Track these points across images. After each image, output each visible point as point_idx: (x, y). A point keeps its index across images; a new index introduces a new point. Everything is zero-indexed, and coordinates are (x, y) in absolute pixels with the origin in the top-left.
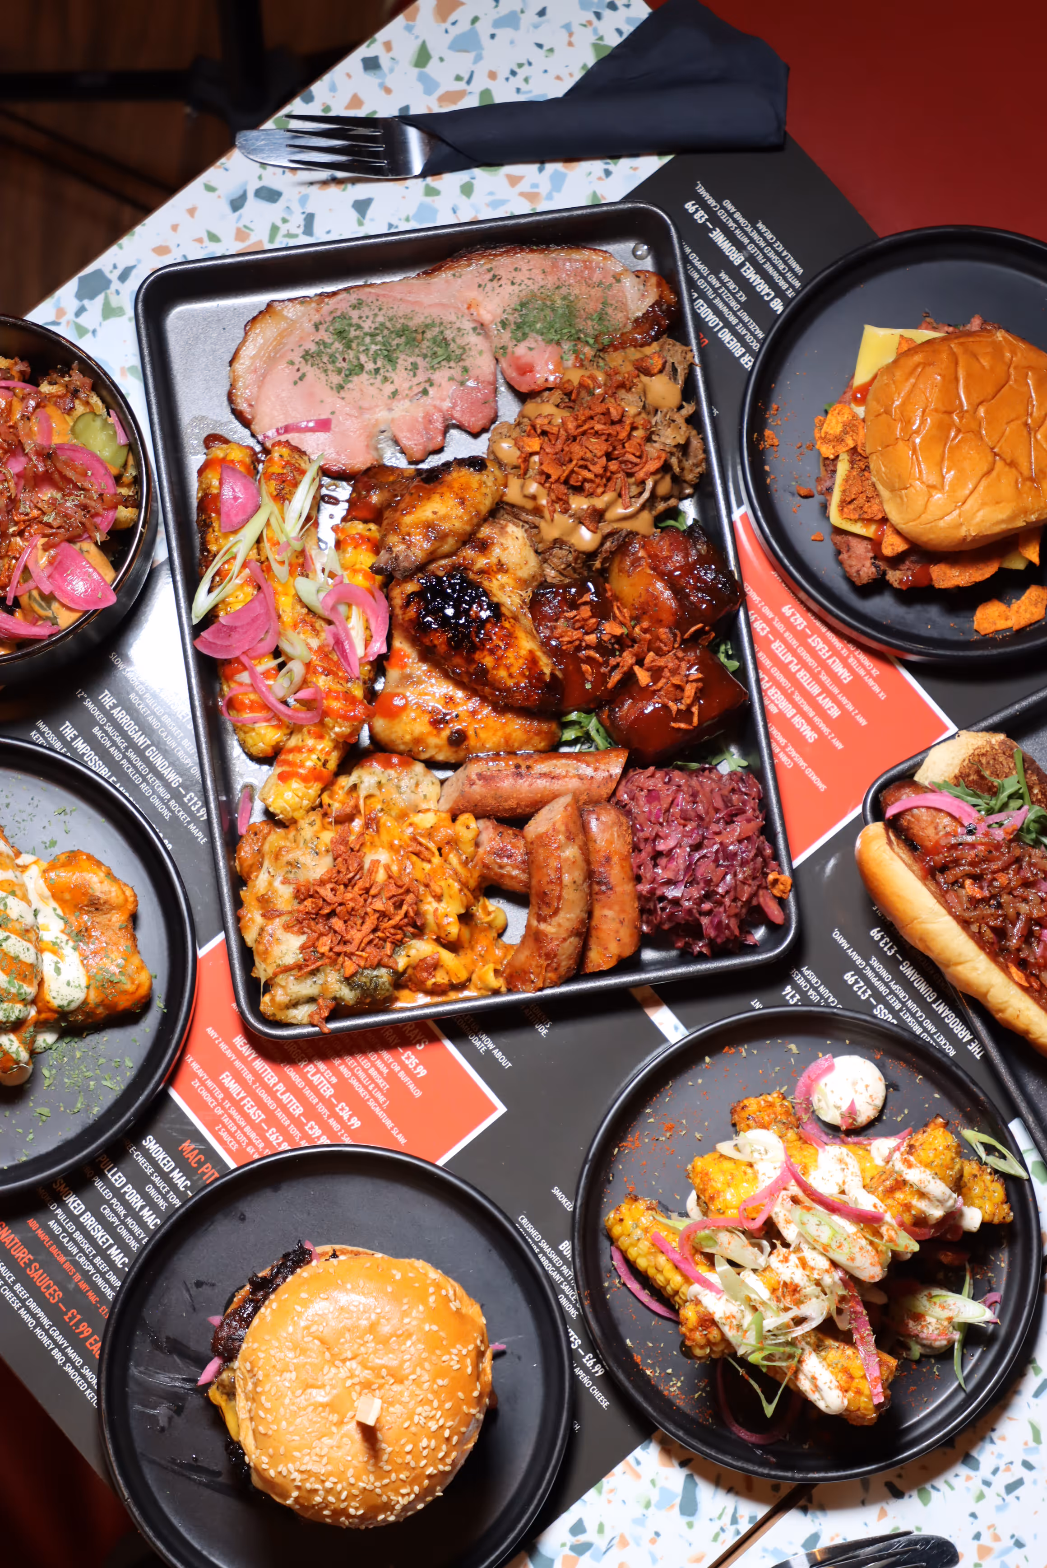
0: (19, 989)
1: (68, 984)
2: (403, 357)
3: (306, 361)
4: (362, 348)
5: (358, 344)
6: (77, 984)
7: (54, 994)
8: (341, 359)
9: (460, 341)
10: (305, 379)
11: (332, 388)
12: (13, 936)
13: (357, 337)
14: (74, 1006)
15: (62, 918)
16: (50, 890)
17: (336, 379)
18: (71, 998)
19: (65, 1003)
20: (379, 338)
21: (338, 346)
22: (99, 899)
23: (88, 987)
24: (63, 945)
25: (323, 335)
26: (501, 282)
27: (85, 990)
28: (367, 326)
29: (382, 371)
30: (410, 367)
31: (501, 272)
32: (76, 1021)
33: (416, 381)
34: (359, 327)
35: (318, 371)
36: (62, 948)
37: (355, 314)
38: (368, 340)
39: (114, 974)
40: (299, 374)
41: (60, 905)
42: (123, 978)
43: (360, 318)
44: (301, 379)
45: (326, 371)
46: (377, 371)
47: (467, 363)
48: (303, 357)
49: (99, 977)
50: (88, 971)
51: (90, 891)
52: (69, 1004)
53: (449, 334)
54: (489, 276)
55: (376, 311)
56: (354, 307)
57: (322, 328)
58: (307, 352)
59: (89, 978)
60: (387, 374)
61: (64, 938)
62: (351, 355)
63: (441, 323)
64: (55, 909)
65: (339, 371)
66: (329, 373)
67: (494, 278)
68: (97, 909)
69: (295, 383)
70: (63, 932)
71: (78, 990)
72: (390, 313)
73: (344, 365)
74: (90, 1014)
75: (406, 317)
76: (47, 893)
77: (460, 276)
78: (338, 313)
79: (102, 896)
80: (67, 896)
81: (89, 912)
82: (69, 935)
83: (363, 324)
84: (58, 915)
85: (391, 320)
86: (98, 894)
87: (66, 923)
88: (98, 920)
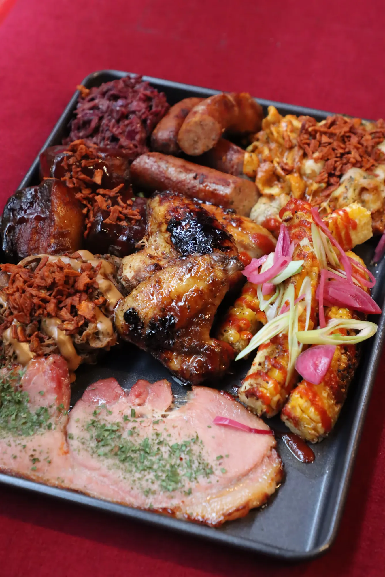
2: (137, 444)
3: (211, 468)
4: (163, 462)
5: (164, 466)
8: (184, 461)
9: (87, 436)
10: (219, 455)
11: (201, 442)
13: (163, 471)
17: (195, 448)
20: (146, 463)
21: (181, 471)
25: (187, 484)
26: (33, 453)
28: (151, 476)
29: (157, 441)
30: (135, 435)
31: (27, 460)
33: (136, 425)
34: (157, 477)
35: (205, 458)
37: (155, 487)
38: (155, 467)
40: (221, 461)
43: (153, 483)
44: (222, 457)
45: (200, 456)
46: (160, 443)
47: (92, 418)
48: (212, 473)
53: (93, 444)
54: (38, 465)
55: (137, 482)
56: (154, 493)
57: (186, 489)
58: (207, 475)
60: (155, 437)
62: (175, 461)
63: (93, 452)
65: (190, 452)
66: (198, 454)
67: (35, 460)
69: (227, 456)
72: (128, 475)
73: (183, 456)
75: (118, 468)
77: (58, 478)
78: (168, 494)
83: (154, 478)
85: (131, 472)
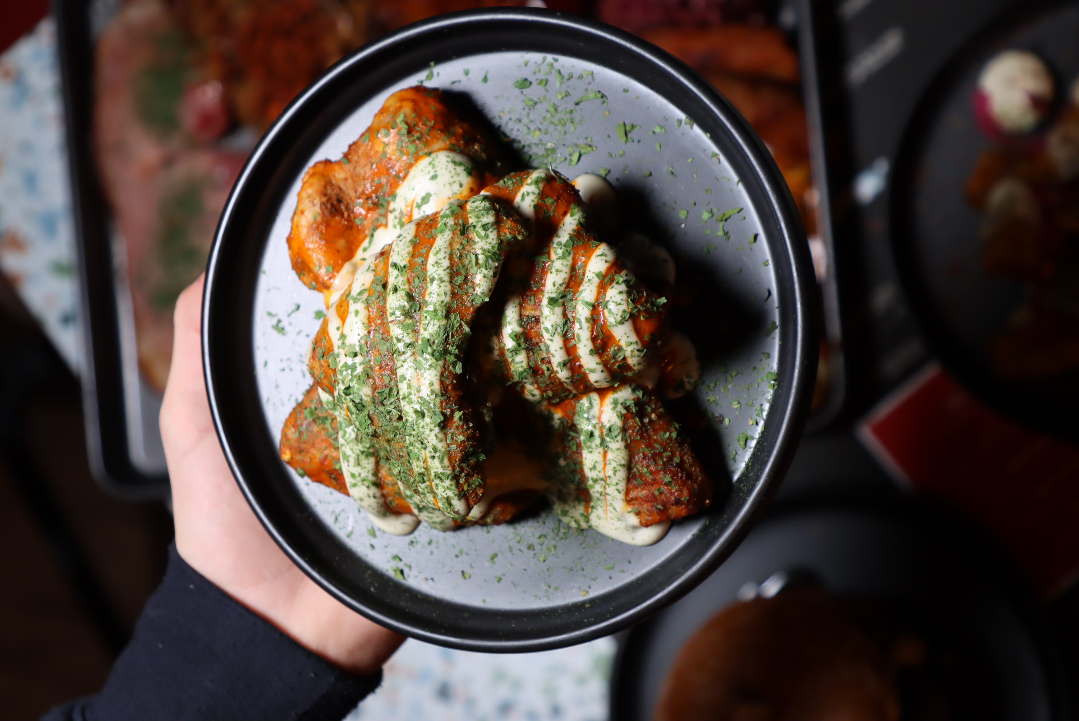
0: (447, 216)
1: (434, 177)
6: (430, 168)
7: (456, 188)
12: (391, 261)
14: (458, 158)
15: (372, 236)
16: (341, 266)
18: (451, 166)
19: (460, 169)
22: (323, 204)
23: (429, 154)
24: (397, 213)
27: (433, 155)
32: (483, 150)
36: (401, 213)
39: (398, 133)
41: (358, 247)
42: (400, 119)
49: (412, 149)
50: (410, 166)
51: (319, 219)
52: (460, 164)
59: (417, 159)
61: (391, 217)
64: (365, 250)
68: (340, 201)
70: (386, 226)
71: (436, 162)
74: (469, 140)
76: (347, 267)
79: (317, 202)
80: (341, 243)
81: (347, 208)
82: (385, 216)
84: (370, 242)
86: (317, 209)
87: (376, 228)
88: (352, 194)
